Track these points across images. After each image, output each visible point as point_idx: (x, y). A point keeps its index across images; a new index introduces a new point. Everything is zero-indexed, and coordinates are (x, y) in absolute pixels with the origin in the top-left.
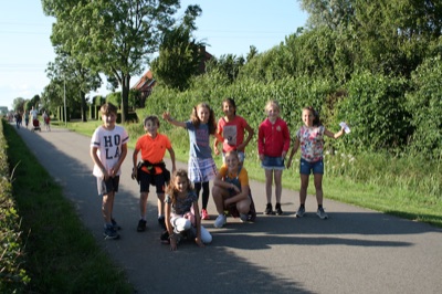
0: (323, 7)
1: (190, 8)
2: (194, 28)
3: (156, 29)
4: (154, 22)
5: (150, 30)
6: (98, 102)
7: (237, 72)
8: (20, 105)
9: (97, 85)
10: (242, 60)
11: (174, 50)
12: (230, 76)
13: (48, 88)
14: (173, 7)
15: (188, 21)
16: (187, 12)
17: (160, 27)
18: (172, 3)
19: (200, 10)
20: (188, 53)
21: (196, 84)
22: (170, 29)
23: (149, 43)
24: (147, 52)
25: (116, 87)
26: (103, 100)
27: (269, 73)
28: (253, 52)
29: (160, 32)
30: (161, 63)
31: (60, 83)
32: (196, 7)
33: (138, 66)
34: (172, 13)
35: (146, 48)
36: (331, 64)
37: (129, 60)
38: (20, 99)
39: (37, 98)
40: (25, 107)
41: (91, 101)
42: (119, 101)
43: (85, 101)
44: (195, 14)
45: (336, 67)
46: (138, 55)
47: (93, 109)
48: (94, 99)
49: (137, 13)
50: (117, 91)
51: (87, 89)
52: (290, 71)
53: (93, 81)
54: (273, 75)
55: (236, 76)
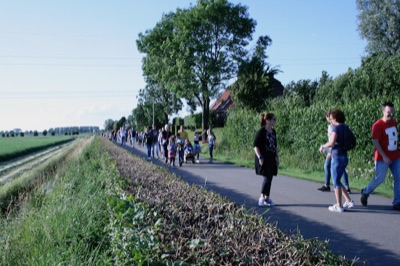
0: (382, 34)
1: (261, 38)
2: (266, 57)
3: (231, 59)
4: (229, 53)
5: (226, 60)
6: (177, 123)
7: (313, 94)
8: (110, 125)
9: (178, 108)
10: (316, 84)
11: (251, 76)
12: (307, 98)
13: (135, 111)
14: (246, 39)
15: (260, 51)
16: (258, 43)
17: (234, 57)
18: (245, 36)
19: (270, 40)
20: (264, 79)
22: (244, 58)
23: (227, 71)
24: (224, 78)
25: (194, 108)
26: (182, 121)
27: (345, 93)
28: (325, 76)
29: (235, 62)
30: (241, 87)
31: (148, 106)
32: (266, 38)
33: (216, 91)
34: (245, 44)
35: (222, 76)
37: (210, 87)
38: (110, 120)
39: (123, 119)
40: (115, 127)
41: (171, 122)
42: (196, 121)
43: (167, 120)
44: (265, 44)
46: (217, 81)
48: (174, 120)
49: (216, 45)
50: (195, 113)
51: (170, 111)
52: (366, 92)
53: (176, 105)
54: (350, 96)
55: (312, 98)
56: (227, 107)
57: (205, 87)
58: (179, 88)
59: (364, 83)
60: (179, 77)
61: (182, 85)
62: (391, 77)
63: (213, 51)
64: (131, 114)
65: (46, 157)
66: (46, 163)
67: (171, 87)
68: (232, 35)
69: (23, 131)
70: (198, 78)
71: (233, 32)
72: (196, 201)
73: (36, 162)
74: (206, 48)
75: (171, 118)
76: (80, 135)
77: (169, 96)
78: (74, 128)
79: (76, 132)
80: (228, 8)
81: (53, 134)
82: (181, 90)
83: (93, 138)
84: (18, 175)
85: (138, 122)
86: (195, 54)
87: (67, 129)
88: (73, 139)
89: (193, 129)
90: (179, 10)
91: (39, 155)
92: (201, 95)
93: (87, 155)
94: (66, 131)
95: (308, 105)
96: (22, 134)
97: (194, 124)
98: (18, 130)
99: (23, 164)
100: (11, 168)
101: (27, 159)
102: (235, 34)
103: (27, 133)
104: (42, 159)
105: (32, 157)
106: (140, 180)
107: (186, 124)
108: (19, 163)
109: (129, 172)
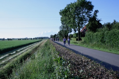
1: (95, 11)
2: (97, 16)
3: (86, 17)
4: (86, 15)
5: (85, 17)
6: (71, 36)
8: (52, 37)
9: (71, 31)
11: (92, 22)
13: (59, 32)
14: (91, 11)
15: (95, 14)
16: (95, 12)
17: (87, 16)
18: (91, 10)
19: (98, 11)
20: (96, 23)
21: (99, 31)
22: (90, 17)
23: (86, 20)
24: (84, 23)
25: (76, 31)
26: (72, 35)
28: (115, 21)
29: (88, 18)
30: (90, 26)
31: (63, 31)
32: (97, 10)
33: (82, 27)
34: (91, 13)
35: (84, 22)
37: (80, 25)
38: (52, 35)
39: (55, 35)
40: (53, 37)
41: (69, 35)
42: (76, 35)
43: (68, 35)
44: (97, 12)
46: (82, 23)
47: (70, 37)
48: (70, 35)
49: (82, 13)
50: (76, 33)
51: (69, 32)
53: (70, 30)
55: (111, 28)
56: (85, 31)
57: (79, 26)
58: (71, 26)
60: (72, 23)
61: (72, 25)
63: (81, 15)
64: (58, 33)
65: (34, 45)
66: (34, 47)
67: (69, 25)
68: (87, 10)
69: (28, 38)
70: (77, 23)
71: (87, 9)
72: (79, 59)
73: (32, 47)
74: (79, 14)
75: (69, 34)
76: (43, 39)
77: (68, 28)
78: (42, 37)
79: (42, 38)
80: (86, 2)
81: (36, 39)
82: (72, 26)
83: (47, 40)
84: (27, 50)
85: (60, 36)
86: (76, 16)
87: (40, 37)
88: (42, 40)
89: (75, 37)
90: (71, 3)
91: (32, 45)
92: (78, 28)
93: (46, 45)
94: (40, 38)
95: (110, 30)
96: (28, 39)
97: (75, 36)
98: (27, 38)
99: (28, 47)
100: (25, 48)
101: (29, 46)
102: (88, 10)
103: (29, 39)
104: (33, 46)
105: (31, 45)
106: (62, 52)
107: (73, 36)
108: (27, 47)
109: (59, 50)
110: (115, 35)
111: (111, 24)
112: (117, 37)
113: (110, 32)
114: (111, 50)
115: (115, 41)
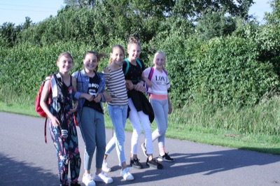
7: (15, 37)
10: (19, 28)
12: (10, 40)
27: (43, 38)
28: (28, 22)
36: (92, 34)
45: (96, 35)
52: (59, 37)
54: (47, 40)
55: (14, 40)
59: (58, 29)
62: (79, 27)
95: (11, 46)
110: (26, 59)
111: (15, 27)
112: (32, 66)
113: (12, 50)
114: (11, 105)
115: (26, 78)
